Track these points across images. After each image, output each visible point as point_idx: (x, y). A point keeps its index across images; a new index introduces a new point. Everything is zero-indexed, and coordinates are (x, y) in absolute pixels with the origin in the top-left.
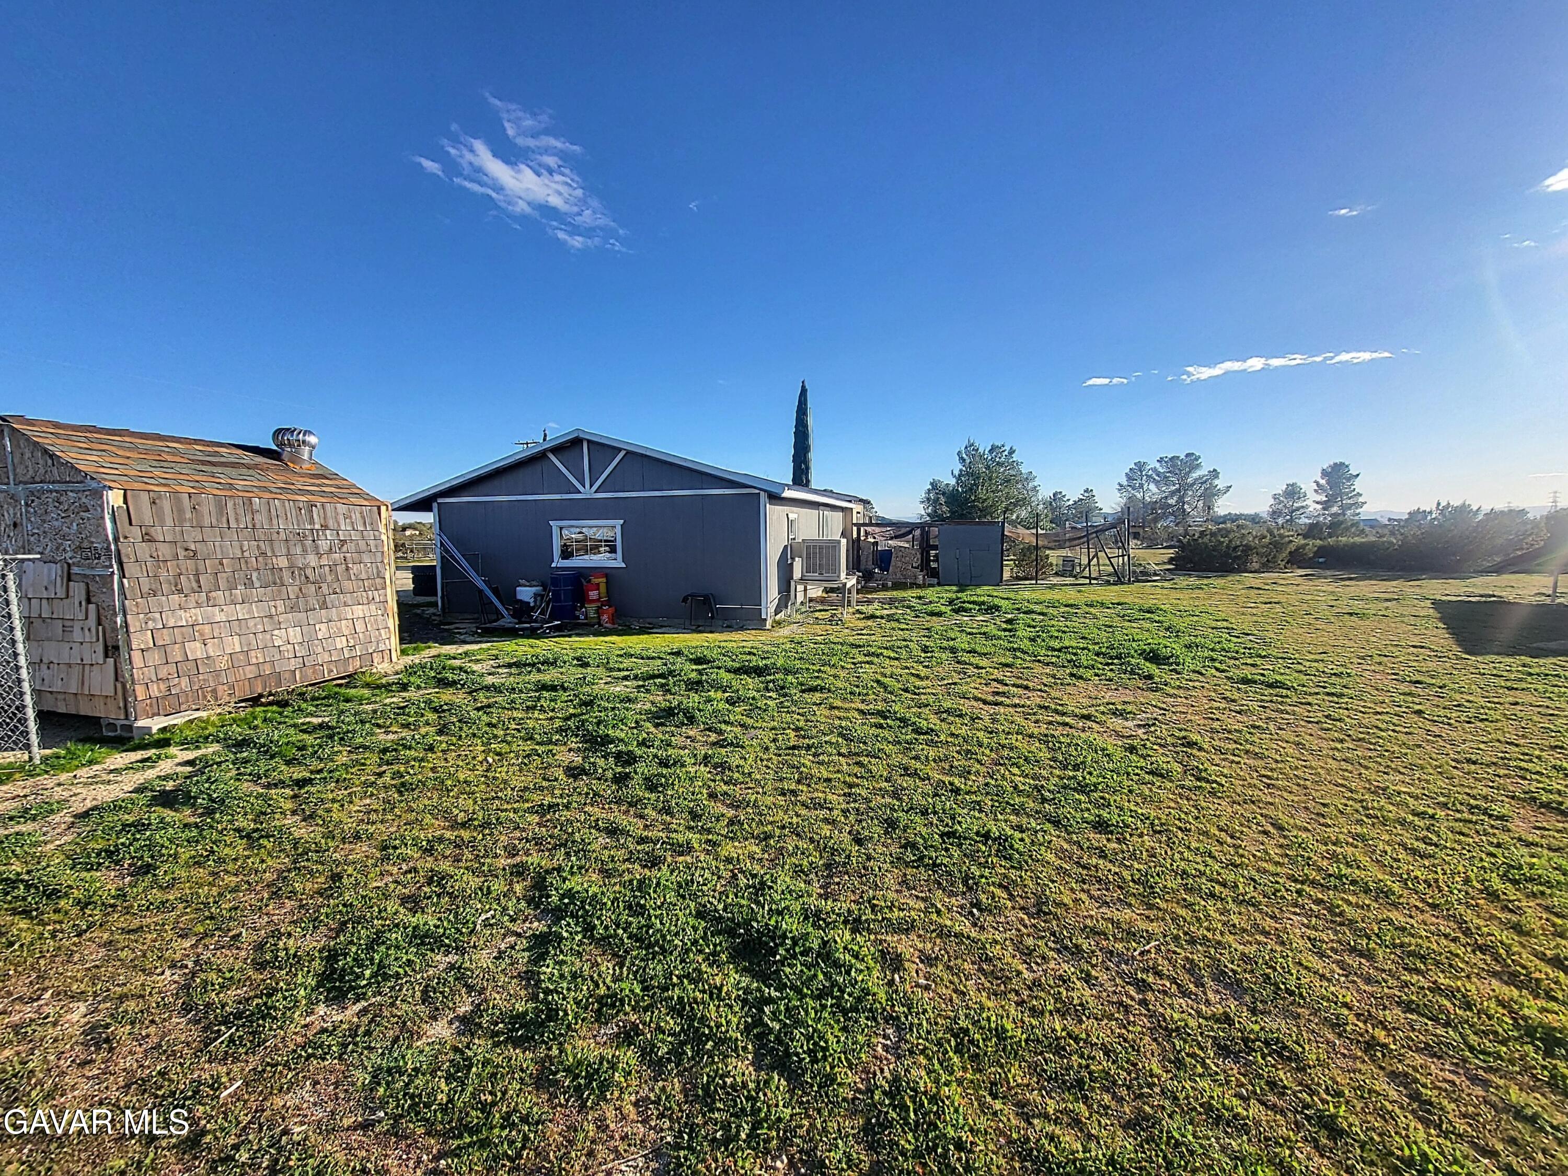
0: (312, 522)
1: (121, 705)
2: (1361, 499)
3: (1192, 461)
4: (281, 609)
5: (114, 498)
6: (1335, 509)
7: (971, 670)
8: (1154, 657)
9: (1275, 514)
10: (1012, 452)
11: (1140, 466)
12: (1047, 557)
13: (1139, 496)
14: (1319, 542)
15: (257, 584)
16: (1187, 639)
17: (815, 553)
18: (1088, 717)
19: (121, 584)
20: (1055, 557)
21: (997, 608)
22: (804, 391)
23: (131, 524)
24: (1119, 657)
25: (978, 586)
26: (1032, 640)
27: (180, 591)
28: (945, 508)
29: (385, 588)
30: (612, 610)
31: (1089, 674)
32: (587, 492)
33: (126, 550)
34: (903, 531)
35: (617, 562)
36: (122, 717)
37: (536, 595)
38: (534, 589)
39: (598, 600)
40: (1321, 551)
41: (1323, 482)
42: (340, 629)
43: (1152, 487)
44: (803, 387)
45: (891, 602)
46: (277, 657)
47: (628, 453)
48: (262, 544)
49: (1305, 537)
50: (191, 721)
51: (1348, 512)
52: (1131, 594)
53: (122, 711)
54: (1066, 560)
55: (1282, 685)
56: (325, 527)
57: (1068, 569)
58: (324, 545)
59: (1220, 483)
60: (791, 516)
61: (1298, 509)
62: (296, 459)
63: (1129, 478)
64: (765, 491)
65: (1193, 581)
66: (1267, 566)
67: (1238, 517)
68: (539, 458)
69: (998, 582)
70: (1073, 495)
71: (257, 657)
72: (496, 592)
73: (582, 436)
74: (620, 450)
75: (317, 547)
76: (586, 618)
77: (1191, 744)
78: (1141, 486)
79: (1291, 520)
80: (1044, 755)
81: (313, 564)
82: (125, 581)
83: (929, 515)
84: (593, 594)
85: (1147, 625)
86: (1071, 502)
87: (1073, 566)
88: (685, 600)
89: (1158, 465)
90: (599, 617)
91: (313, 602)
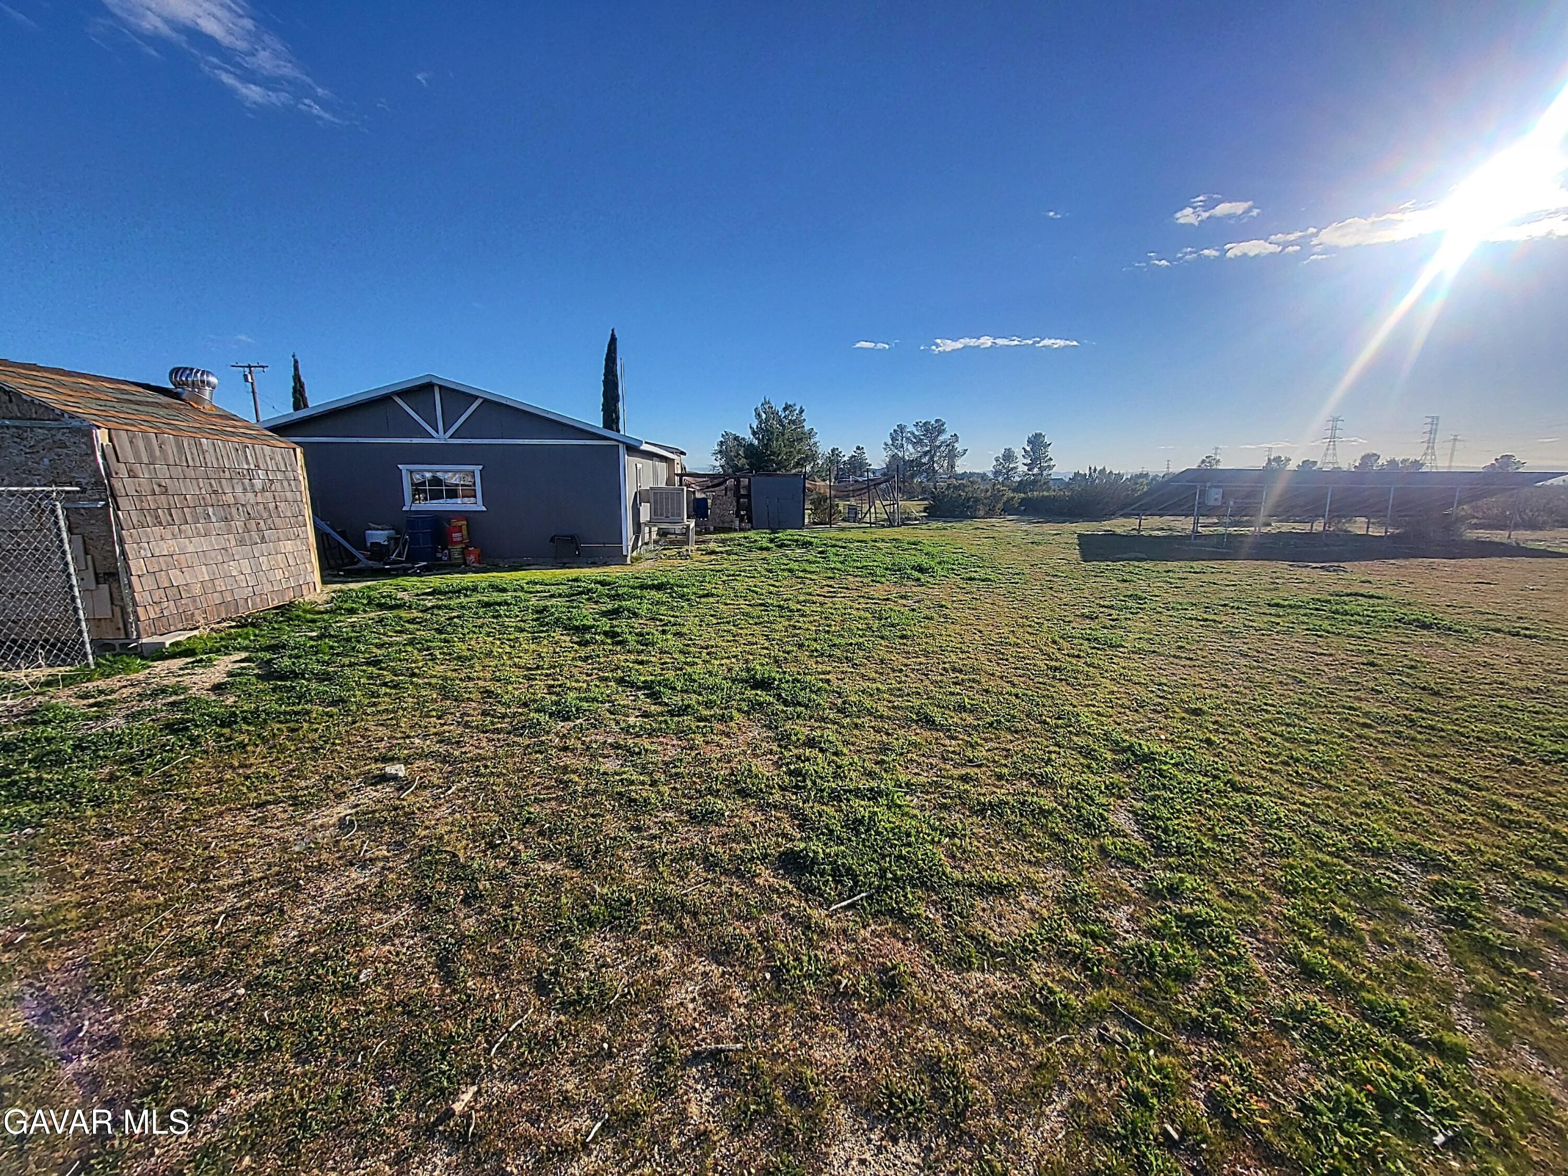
0: (248, 463)
1: (121, 625)
2: (1052, 463)
3: (939, 428)
4: (233, 543)
5: (101, 436)
6: (1036, 471)
7: (808, 582)
8: (921, 570)
9: (997, 473)
10: (802, 411)
11: (901, 428)
12: (837, 505)
13: (900, 454)
14: (1022, 495)
15: (214, 520)
16: (938, 560)
17: (661, 499)
18: (888, 599)
19: (116, 516)
20: (842, 505)
21: (811, 543)
22: (613, 340)
23: (118, 461)
24: (899, 570)
25: (785, 529)
26: (842, 563)
27: (160, 523)
28: (743, 461)
29: (305, 525)
30: (478, 551)
31: (883, 580)
32: (441, 437)
33: (117, 484)
34: (716, 481)
35: (476, 505)
36: (123, 636)
37: (389, 539)
38: (386, 532)
39: (461, 542)
40: (1023, 502)
41: (1028, 449)
42: (277, 562)
43: (910, 447)
44: (613, 336)
45: (723, 541)
46: (235, 586)
47: (486, 401)
48: (213, 482)
49: (1014, 491)
50: (189, 638)
51: (1045, 473)
52: (902, 533)
53: (122, 631)
54: (852, 509)
55: (990, 580)
56: (257, 466)
57: (853, 515)
58: (258, 484)
59: (959, 447)
60: (639, 466)
61: (1012, 469)
62: (199, 400)
63: (894, 439)
64: (623, 443)
65: (940, 524)
66: (990, 514)
67: (972, 474)
68: (383, 401)
69: (802, 526)
70: (847, 454)
71: (220, 585)
72: (342, 534)
73: (435, 381)
74: (477, 397)
75: (252, 486)
76: (450, 558)
77: (942, 606)
78: (902, 446)
79: (1008, 478)
80: (868, 615)
81: (252, 501)
82: (120, 513)
83: (722, 466)
84: (456, 536)
85: (913, 552)
86: (846, 458)
87: (856, 514)
88: (552, 540)
89: (914, 430)
90: (464, 559)
91: (256, 537)
